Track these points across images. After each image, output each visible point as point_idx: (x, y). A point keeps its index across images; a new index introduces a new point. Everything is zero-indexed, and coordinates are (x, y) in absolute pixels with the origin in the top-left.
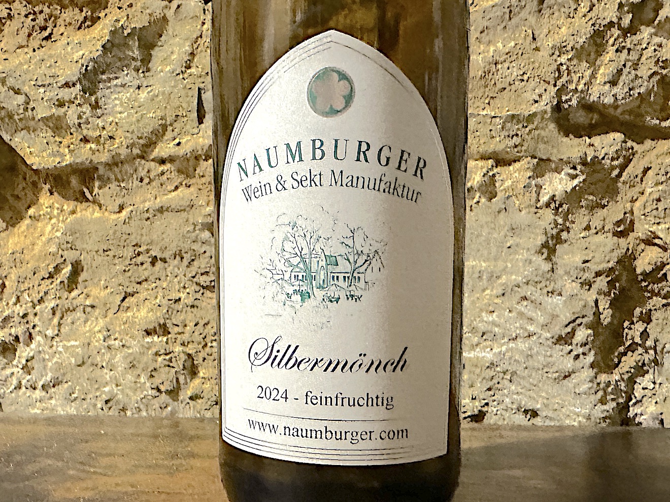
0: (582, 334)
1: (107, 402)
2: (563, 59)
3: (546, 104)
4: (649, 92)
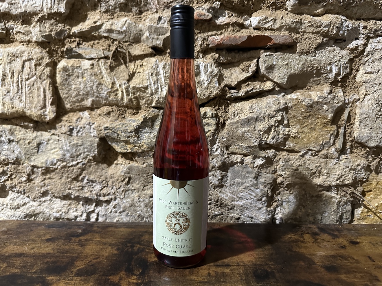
0: (264, 199)
1: (138, 216)
2: (261, 133)
3: (256, 144)
4: (281, 141)
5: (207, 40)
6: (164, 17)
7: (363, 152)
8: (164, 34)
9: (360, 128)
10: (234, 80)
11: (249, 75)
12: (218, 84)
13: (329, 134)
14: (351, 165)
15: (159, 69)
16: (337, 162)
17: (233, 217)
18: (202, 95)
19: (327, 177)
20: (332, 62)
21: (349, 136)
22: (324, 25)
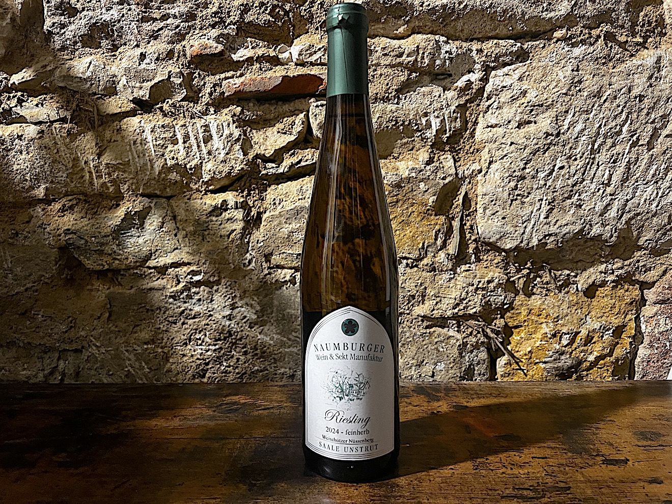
5: (221, 86)
6: (149, 53)
7: (498, 259)
8: (151, 80)
9: (486, 218)
10: (269, 148)
11: (292, 138)
12: (242, 153)
13: (434, 231)
14: (476, 281)
15: (145, 133)
16: (452, 276)
17: (283, 374)
18: (217, 173)
19: (437, 303)
20: (429, 111)
21: (469, 233)
22: (406, 52)
